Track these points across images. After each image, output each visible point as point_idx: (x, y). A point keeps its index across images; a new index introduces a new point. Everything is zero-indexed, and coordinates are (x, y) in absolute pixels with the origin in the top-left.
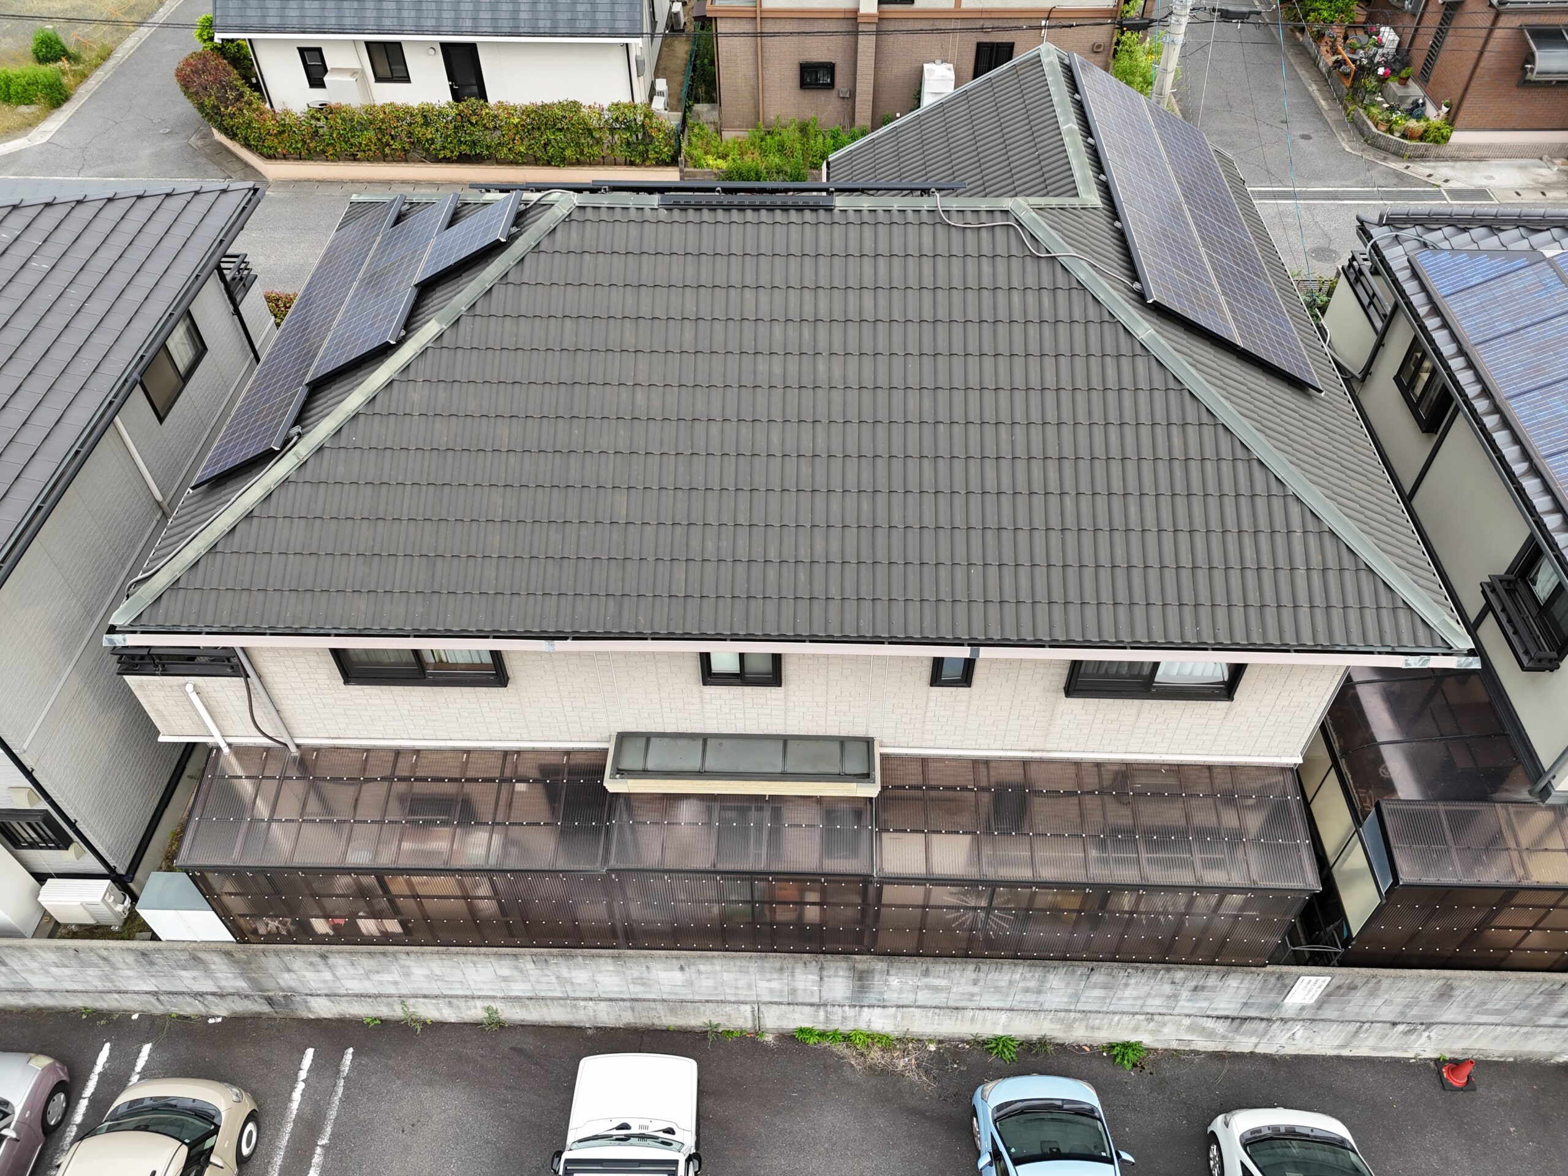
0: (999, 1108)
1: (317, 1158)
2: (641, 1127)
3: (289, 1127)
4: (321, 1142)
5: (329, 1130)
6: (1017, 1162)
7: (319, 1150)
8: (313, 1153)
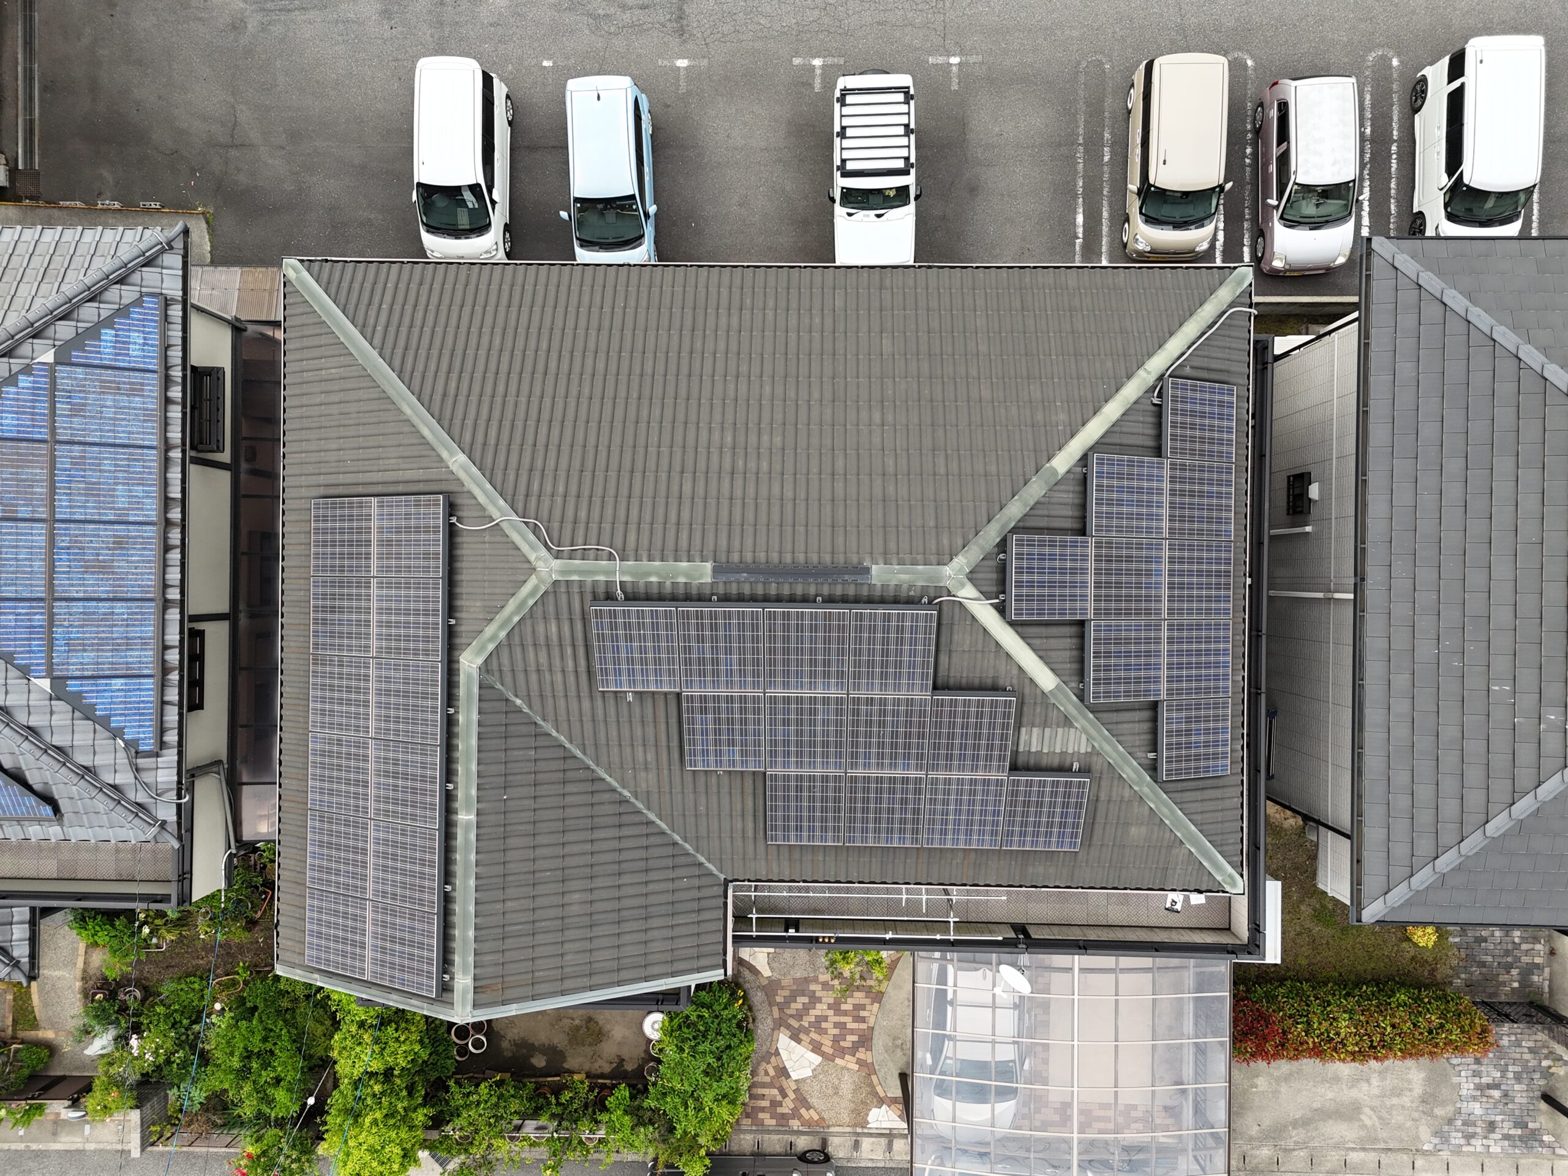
0: (640, 245)
1: (1080, 231)
2: (868, 216)
3: (1104, 249)
4: (1080, 240)
5: (1078, 248)
6: (633, 197)
7: (1081, 235)
8: (1084, 233)
